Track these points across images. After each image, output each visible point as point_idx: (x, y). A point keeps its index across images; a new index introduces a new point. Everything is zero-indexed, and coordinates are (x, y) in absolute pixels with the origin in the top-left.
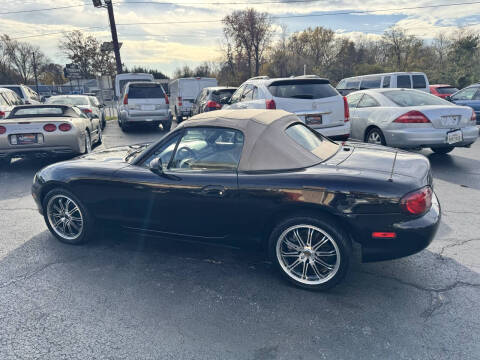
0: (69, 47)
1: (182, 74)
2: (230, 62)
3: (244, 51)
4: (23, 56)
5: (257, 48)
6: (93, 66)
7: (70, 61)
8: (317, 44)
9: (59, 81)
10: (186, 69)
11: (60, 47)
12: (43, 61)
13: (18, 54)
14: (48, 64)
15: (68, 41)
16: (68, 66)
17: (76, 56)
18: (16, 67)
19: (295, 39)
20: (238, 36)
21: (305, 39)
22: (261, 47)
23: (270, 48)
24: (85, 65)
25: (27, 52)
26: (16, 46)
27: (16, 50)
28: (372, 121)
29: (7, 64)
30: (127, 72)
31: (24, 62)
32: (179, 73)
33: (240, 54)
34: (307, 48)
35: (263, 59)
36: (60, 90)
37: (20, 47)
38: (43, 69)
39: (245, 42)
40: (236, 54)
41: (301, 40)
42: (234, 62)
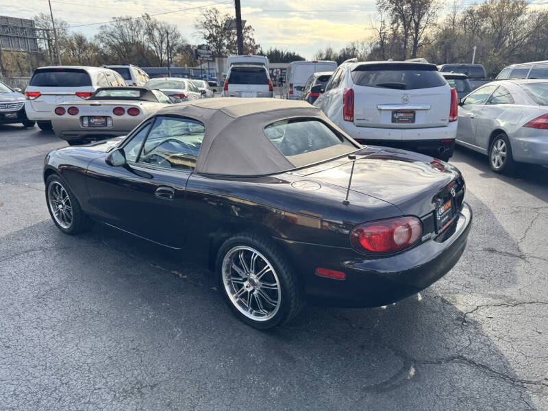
0: (205, 25)
1: (324, 57)
2: (382, 43)
3: (400, 30)
4: (162, 36)
5: (417, 25)
6: (228, 47)
7: (205, 42)
8: (501, 19)
9: (192, 64)
10: (329, 51)
11: (196, 26)
12: (179, 41)
13: (156, 33)
14: (184, 44)
15: (205, 20)
16: (200, 47)
17: (211, 35)
18: (154, 48)
19: (471, 12)
20: (395, 9)
21: (484, 13)
22: (422, 24)
23: (435, 25)
24: (219, 46)
25: (166, 32)
26: (155, 25)
27: (155, 29)
28: (502, 124)
29: (146, 44)
30: (261, 54)
31: (162, 43)
32: (321, 55)
33: (395, 34)
34: (486, 24)
35: (426, 39)
36: (192, 73)
37: (159, 26)
38: (179, 50)
39: (403, 18)
40: (390, 32)
41: (479, 13)
42: (387, 42)
